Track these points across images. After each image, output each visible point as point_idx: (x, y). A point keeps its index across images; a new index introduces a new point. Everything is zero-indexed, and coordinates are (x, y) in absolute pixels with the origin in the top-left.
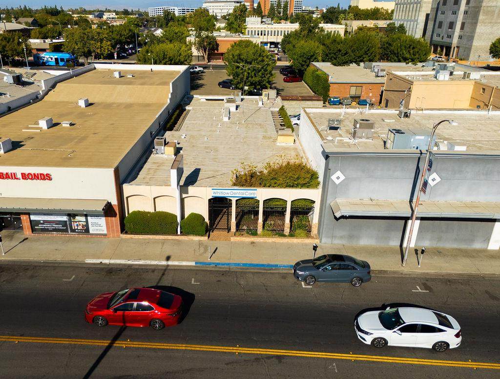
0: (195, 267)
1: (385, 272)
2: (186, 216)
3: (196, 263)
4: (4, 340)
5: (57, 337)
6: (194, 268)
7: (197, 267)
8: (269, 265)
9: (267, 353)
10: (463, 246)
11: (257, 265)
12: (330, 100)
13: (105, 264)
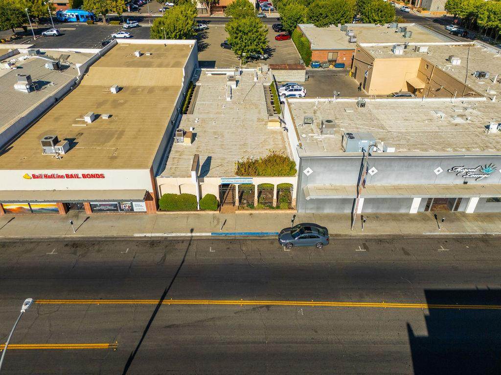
0: (211, 236)
1: (340, 235)
2: (203, 196)
3: (212, 234)
4: (90, 303)
5: (124, 299)
6: (211, 238)
7: (213, 237)
8: (262, 233)
9: (260, 304)
10: (393, 212)
11: (254, 233)
12: (312, 64)
13: (148, 237)
